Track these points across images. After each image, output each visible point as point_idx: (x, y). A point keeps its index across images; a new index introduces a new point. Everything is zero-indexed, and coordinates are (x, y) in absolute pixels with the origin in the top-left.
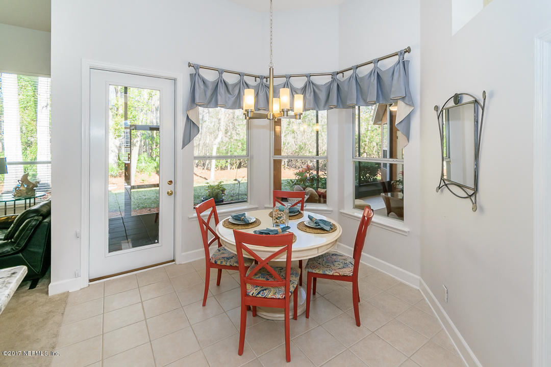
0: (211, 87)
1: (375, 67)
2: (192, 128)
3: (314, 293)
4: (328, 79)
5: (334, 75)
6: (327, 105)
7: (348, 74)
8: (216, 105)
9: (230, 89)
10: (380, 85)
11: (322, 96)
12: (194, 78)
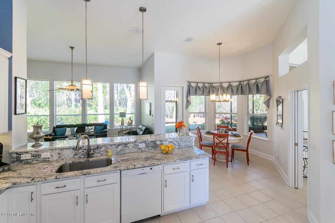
0: (195, 89)
1: (256, 81)
2: (188, 103)
3: (233, 158)
4: (238, 83)
5: (240, 82)
6: (237, 93)
7: (246, 82)
8: (196, 95)
9: (200, 88)
10: (258, 88)
11: (235, 90)
12: (189, 87)
